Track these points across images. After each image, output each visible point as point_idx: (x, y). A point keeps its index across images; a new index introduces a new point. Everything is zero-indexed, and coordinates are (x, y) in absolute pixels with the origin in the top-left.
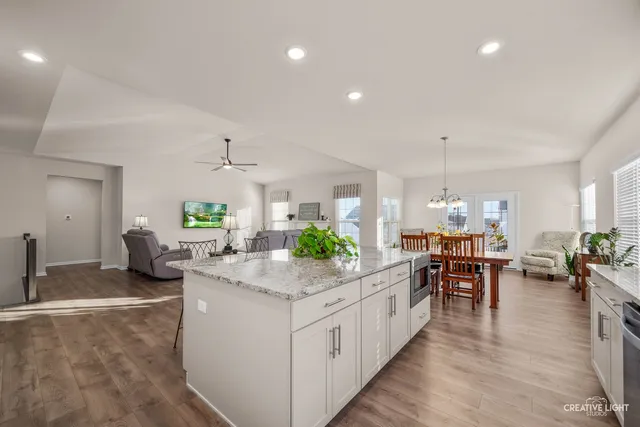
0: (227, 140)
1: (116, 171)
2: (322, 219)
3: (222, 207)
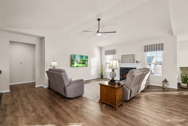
0: (99, 20)
1: (42, 39)
2: (137, 62)
3: (86, 57)
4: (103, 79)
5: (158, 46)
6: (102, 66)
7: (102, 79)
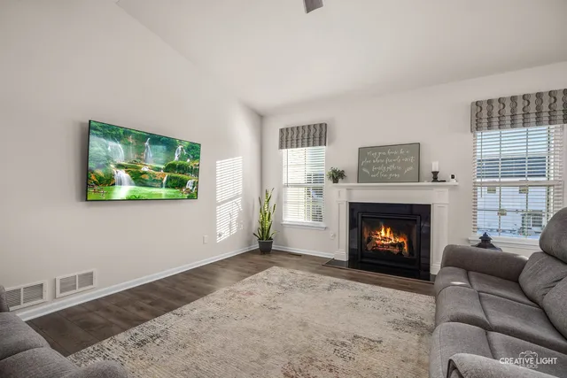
2: (435, 179)
3: (188, 150)
4: (273, 258)
5: (546, 100)
6: (265, 197)
7: (266, 258)
